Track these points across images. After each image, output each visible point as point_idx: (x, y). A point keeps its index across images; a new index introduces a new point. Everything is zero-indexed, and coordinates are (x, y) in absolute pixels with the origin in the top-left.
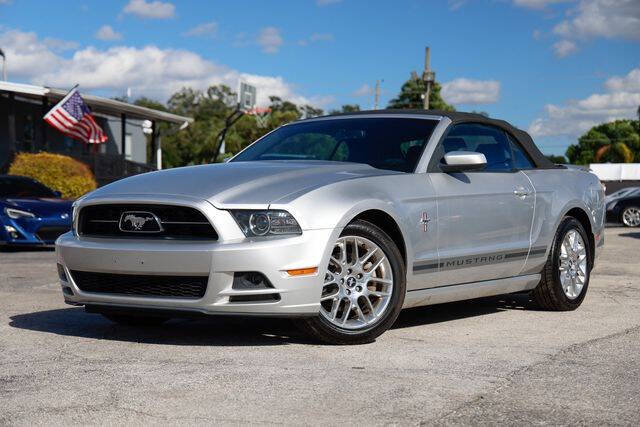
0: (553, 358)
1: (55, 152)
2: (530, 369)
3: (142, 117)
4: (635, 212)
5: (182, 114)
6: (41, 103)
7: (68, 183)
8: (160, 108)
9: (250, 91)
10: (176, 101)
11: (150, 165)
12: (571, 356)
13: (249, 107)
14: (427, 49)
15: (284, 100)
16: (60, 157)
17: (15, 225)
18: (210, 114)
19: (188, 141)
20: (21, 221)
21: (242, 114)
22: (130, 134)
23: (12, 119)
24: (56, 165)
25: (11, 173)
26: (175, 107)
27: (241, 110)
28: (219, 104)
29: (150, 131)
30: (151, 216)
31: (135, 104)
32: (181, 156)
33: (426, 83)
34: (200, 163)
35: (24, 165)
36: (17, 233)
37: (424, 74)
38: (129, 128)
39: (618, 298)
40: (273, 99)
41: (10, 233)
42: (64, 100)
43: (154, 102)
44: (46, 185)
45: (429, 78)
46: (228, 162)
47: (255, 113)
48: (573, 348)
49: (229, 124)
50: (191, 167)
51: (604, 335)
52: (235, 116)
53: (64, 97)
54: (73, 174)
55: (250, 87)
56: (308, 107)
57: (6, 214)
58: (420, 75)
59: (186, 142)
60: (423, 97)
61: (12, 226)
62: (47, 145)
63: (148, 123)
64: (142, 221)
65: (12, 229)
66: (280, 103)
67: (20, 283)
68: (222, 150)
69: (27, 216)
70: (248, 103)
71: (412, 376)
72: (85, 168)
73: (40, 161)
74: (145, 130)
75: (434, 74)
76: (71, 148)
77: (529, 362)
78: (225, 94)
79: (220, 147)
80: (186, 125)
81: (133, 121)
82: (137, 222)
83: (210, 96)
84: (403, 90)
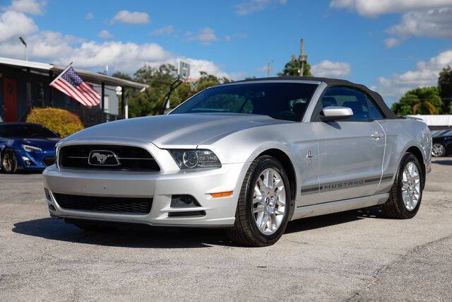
0: (404, 258)
1: (57, 107)
2: (388, 268)
3: (116, 84)
4: (439, 147)
5: (142, 83)
6: (48, 75)
7: (65, 128)
8: (129, 79)
9: (186, 67)
10: (140, 74)
11: (121, 116)
12: (417, 256)
13: (185, 78)
14: (302, 40)
15: (209, 74)
16: (61, 111)
17: (28, 156)
18: (162, 83)
19: (146, 100)
20: (33, 154)
21: (181, 82)
22: (107, 96)
23: (29, 85)
24: (57, 116)
25: (28, 122)
26: (138, 78)
27: (180, 79)
28: (167, 76)
29: (121, 93)
30: (111, 154)
31: (113, 76)
32: (141, 110)
33: (301, 62)
34: (154, 115)
35: (36, 116)
36: (30, 161)
37: (300, 57)
38: (106, 91)
39: (441, 209)
40: (202, 73)
41: (26, 161)
42: (63, 73)
43: (125, 75)
44: (51, 130)
45: (303, 59)
46: (167, 114)
47: (189, 81)
48: (417, 249)
49: (172, 89)
50: (150, 117)
51: (437, 238)
52: (177, 84)
53: (62, 71)
54: (69, 122)
55: (186, 64)
56: (225, 79)
57: (23, 149)
58: (297, 58)
59: (145, 101)
60: (299, 71)
61: (26, 156)
62: (52, 102)
63: (119, 89)
64: (105, 157)
65: (27, 159)
66: (206, 76)
67: (27, 197)
68: (168, 106)
69: (36, 150)
70: (185, 75)
71: (302, 274)
72: (76, 117)
73: (47, 113)
74: (118, 93)
75: (306, 56)
76: (69, 105)
77: (387, 262)
78: (170, 70)
79: (166, 104)
80: (144, 89)
81: (110, 87)
82: (102, 158)
83: (161, 71)
84: (286, 67)
